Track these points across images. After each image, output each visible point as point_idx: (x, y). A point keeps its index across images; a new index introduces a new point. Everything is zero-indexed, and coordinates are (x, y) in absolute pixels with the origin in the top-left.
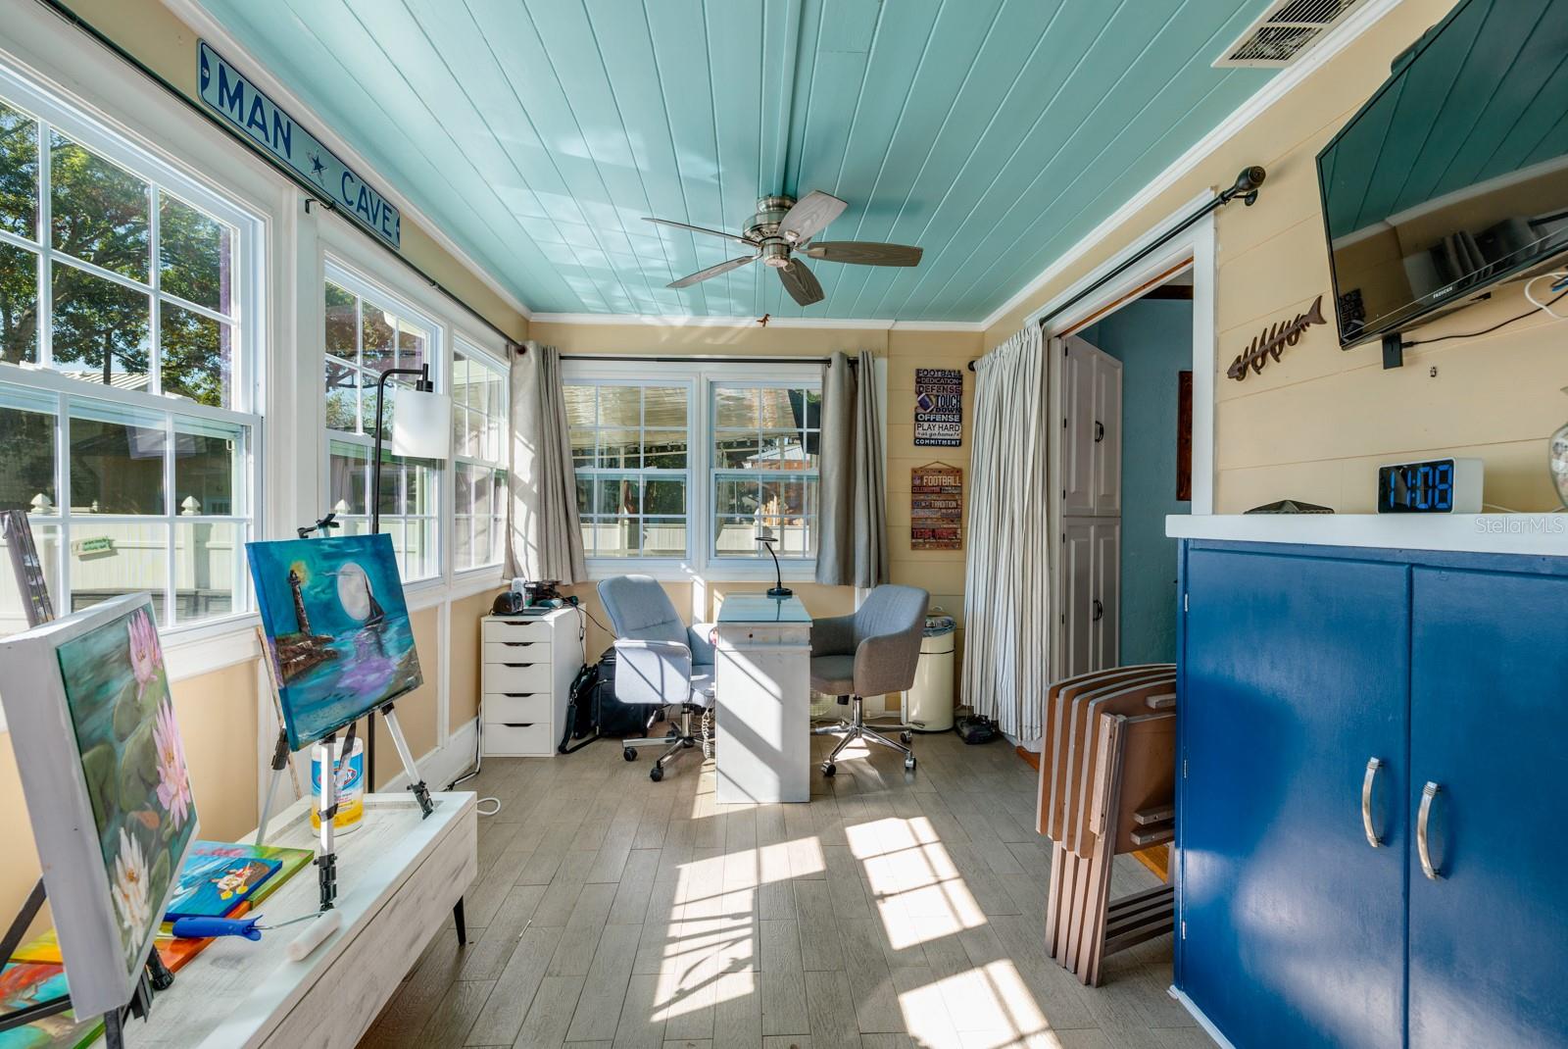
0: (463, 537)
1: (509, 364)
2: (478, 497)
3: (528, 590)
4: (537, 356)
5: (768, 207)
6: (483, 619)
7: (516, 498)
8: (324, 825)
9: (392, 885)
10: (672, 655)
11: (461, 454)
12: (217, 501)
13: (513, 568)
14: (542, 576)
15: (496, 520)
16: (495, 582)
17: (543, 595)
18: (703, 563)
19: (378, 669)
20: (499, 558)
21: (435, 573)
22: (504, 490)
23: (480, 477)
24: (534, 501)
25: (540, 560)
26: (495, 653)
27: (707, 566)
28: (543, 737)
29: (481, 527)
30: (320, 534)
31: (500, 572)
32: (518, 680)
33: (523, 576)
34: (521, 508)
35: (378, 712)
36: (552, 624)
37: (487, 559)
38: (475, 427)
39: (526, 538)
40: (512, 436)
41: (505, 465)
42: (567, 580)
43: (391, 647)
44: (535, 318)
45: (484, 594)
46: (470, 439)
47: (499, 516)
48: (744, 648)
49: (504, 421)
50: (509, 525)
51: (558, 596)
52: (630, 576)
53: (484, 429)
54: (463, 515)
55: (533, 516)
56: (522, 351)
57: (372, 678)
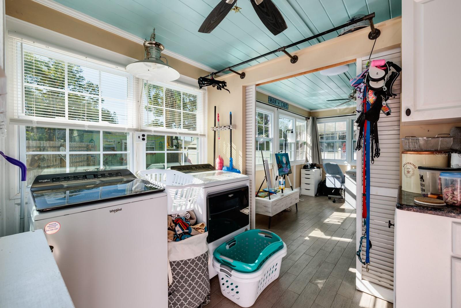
0: (298, 154)
1: (306, 121)
2: (300, 147)
3: (310, 165)
4: (312, 119)
5: (354, 91)
6: (301, 169)
7: (308, 147)
8: (282, 185)
9: (288, 194)
10: (337, 178)
11: (297, 140)
12: (268, 149)
13: (307, 161)
14: (312, 162)
15: (304, 151)
16: (304, 163)
17: (313, 166)
18: (350, 161)
19: (287, 170)
20: (304, 159)
21: (293, 160)
22: (305, 146)
23: (301, 143)
24: (311, 148)
25: (312, 159)
26: (303, 176)
27: (351, 162)
28: (312, 192)
29: (301, 153)
30: (280, 153)
31: (305, 161)
32: (307, 181)
33: (309, 162)
34: (308, 149)
35: (286, 175)
36: (314, 171)
37: (302, 159)
38: (300, 134)
39: (309, 155)
40: (307, 135)
41: (305, 141)
42: (318, 163)
43: (288, 167)
44: (312, 111)
45: (301, 165)
46: (299, 136)
47: (304, 150)
48: (352, 177)
49: (306, 132)
50: (306, 152)
51: (316, 166)
52: (330, 163)
53: (302, 134)
54: (298, 150)
55: (311, 150)
56: (309, 118)
57: (286, 171)
